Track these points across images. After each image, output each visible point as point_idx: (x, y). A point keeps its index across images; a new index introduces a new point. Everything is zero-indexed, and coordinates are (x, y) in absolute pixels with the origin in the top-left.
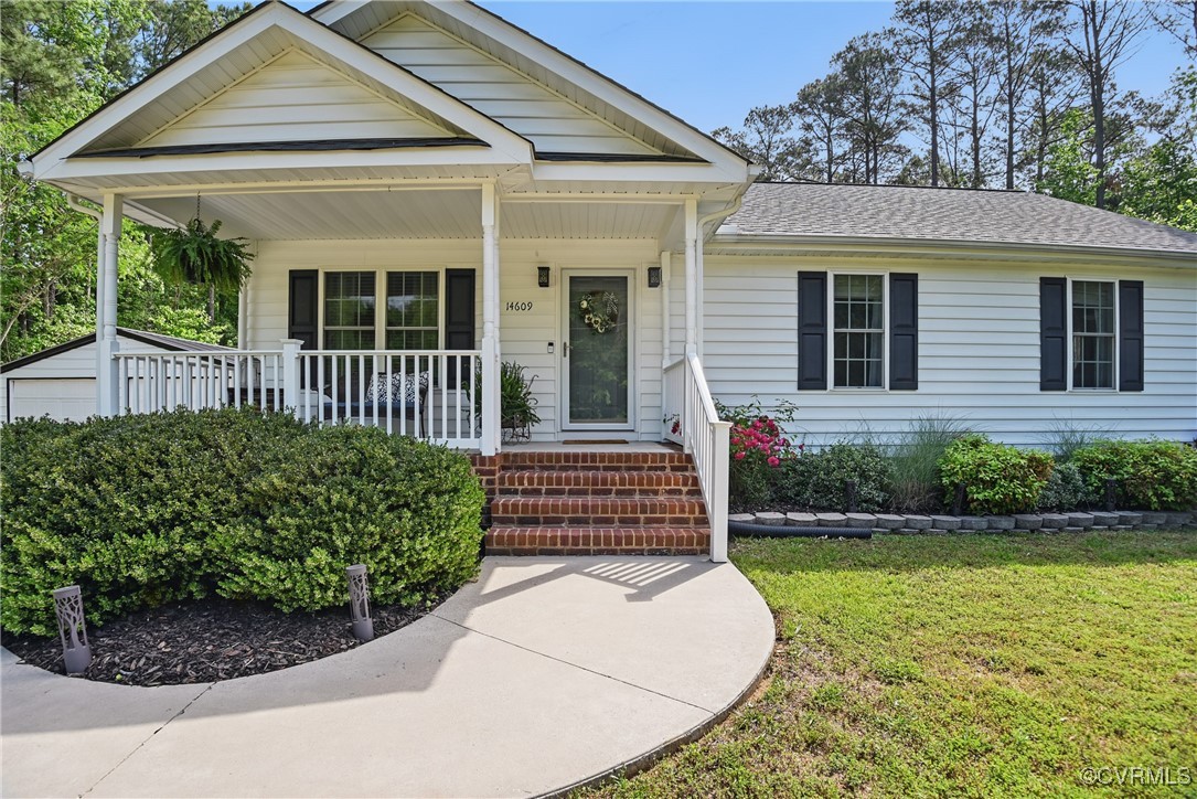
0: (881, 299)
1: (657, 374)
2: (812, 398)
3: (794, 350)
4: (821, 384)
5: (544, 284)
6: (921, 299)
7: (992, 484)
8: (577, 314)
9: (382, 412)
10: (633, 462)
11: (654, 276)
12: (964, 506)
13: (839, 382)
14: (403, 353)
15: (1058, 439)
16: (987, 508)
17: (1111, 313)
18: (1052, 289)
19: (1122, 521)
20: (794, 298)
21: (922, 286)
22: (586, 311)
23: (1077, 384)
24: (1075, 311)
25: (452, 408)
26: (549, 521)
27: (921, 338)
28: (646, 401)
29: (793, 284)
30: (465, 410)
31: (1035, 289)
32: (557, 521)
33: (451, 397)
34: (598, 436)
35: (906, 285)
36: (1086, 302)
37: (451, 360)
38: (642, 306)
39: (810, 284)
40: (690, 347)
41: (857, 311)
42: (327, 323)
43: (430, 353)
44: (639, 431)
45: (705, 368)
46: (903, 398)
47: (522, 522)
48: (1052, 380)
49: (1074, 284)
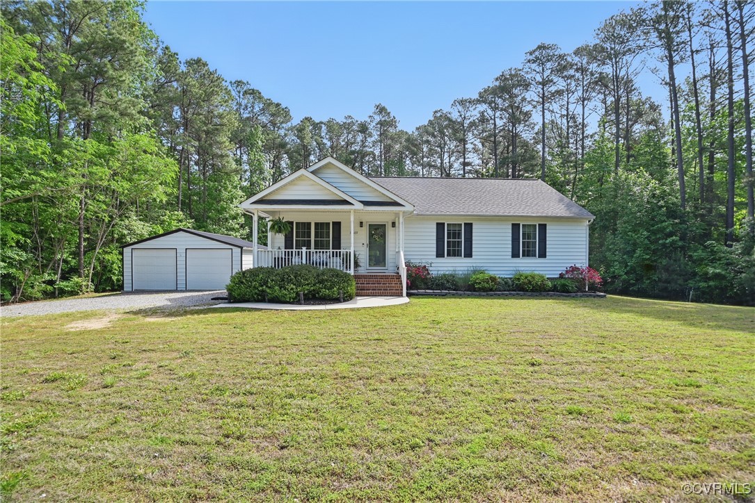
0: (461, 230)
1: (394, 253)
2: (440, 260)
3: (435, 246)
4: (443, 256)
5: (361, 226)
6: (474, 231)
7: (480, 283)
8: (371, 235)
9: (320, 264)
10: (387, 277)
11: (394, 224)
12: (475, 290)
13: (449, 255)
14: (318, 250)
15: (514, 273)
16: (480, 290)
17: (536, 234)
18: (515, 227)
20: (435, 230)
21: (474, 227)
22: (374, 234)
23: (523, 256)
24: (523, 233)
25: (337, 263)
26: (367, 290)
27: (474, 242)
28: (391, 261)
29: (435, 226)
30: (340, 263)
31: (510, 227)
32: (369, 290)
33: (333, 259)
34: (377, 270)
35: (469, 227)
36: (527, 230)
37: (333, 252)
38: (390, 233)
39: (440, 226)
40: (401, 249)
41: (455, 233)
42: (296, 237)
43: (328, 251)
44: (389, 270)
45: (405, 255)
46: (468, 260)
47: (361, 290)
48: (515, 254)
49: (523, 225)
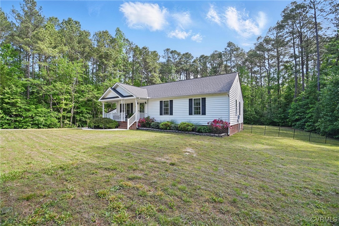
3: (159, 110)
4: (162, 114)
6: (173, 103)
11: (146, 103)
17: (200, 103)
18: (190, 100)
19: (175, 132)
20: (159, 104)
21: (173, 101)
22: (141, 107)
23: (194, 114)
27: (173, 108)
36: (196, 102)
39: (161, 102)
41: (166, 105)
46: (171, 116)
49: (194, 99)
